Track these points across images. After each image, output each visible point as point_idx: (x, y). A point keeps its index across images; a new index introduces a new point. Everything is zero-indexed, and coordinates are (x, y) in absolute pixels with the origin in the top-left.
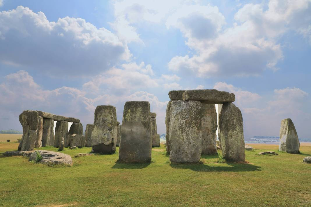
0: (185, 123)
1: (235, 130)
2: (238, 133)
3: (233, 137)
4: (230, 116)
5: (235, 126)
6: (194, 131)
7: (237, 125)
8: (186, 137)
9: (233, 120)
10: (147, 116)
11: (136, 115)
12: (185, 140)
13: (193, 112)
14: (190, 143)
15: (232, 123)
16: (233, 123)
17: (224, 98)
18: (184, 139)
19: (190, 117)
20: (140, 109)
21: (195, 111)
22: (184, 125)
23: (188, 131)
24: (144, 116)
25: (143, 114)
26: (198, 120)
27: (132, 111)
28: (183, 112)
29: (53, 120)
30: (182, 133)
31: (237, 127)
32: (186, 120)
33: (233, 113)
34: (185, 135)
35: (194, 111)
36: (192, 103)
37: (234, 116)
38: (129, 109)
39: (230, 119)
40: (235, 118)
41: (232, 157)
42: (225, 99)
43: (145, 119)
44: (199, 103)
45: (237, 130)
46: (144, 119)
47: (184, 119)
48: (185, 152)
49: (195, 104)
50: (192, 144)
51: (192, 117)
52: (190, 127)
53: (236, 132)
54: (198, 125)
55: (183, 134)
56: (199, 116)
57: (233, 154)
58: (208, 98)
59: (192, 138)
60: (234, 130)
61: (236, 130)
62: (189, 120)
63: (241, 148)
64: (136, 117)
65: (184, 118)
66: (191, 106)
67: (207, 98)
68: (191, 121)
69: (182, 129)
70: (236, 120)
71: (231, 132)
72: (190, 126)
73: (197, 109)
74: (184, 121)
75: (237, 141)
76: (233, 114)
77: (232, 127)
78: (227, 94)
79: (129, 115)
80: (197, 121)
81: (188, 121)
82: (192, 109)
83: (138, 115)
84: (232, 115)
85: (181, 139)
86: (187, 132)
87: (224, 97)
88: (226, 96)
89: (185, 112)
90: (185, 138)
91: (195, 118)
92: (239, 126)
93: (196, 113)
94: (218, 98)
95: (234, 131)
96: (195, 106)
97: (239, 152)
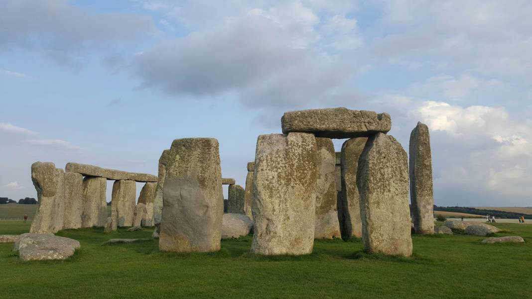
0: (276, 177)
1: (387, 190)
2: (395, 197)
3: (382, 206)
4: (376, 162)
5: (387, 183)
6: (297, 193)
7: (391, 181)
8: (279, 206)
9: (382, 170)
10: (209, 166)
11: (189, 166)
12: (277, 210)
13: (294, 155)
14: (288, 218)
15: (379, 176)
16: (382, 175)
17: (363, 124)
18: (274, 210)
19: (287, 165)
20: (196, 153)
21: (299, 154)
22: (274, 181)
23: (285, 193)
24: (202, 167)
25: (201, 162)
26: (305, 171)
27: (182, 158)
28: (274, 156)
29: (104, 180)
30: (271, 197)
31: (393, 184)
32: (279, 171)
33: (383, 155)
34: (277, 201)
35: (296, 154)
36: (294, 137)
37: (385, 160)
38: (177, 153)
39: (376, 168)
40: (388, 164)
41: (380, 246)
42: (366, 127)
43: (203, 172)
44: (310, 138)
45: (392, 189)
46: (201, 173)
47: (275, 170)
48: (278, 235)
49: (300, 140)
50: (292, 219)
51: (293, 165)
52: (287, 185)
53: (390, 195)
54: (306, 181)
55: (273, 200)
56: (309, 162)
57: (383, 240)
58: (328, 126)
59: (293, 208)
60: (384, 190)
61: (389, 191)
62: (285, 172)
63: (401, 228)
64: (189, 169)
65: (276, 167)
66: (291, 144)
67: (324, 126)
68: (291, 174)
69: (271, 189)
70: (390, 169)
71: (377, 194)
72: (289, 184)
73: (305, 148)
74: (276, 173)
75: (392, 213)
76: (385, 157)
77: (379, 184)
78: (371, 116)
79: (177, 165)
80: (304, 173)
81: (283, 175)
82: (293, 150)
83: (192, 164)
84: (381, 159)
85: (268, 210)
86: (282, 196)
87: (365, 122)
88: (368, 119)
89: (277, 156)
90: (276, 207)
91: (298, 168)
92: (396, 182)
93: (302, 157)
94: (349, 126)
95: (385, 193)
96: (300, 144)
97: (396, 236)
